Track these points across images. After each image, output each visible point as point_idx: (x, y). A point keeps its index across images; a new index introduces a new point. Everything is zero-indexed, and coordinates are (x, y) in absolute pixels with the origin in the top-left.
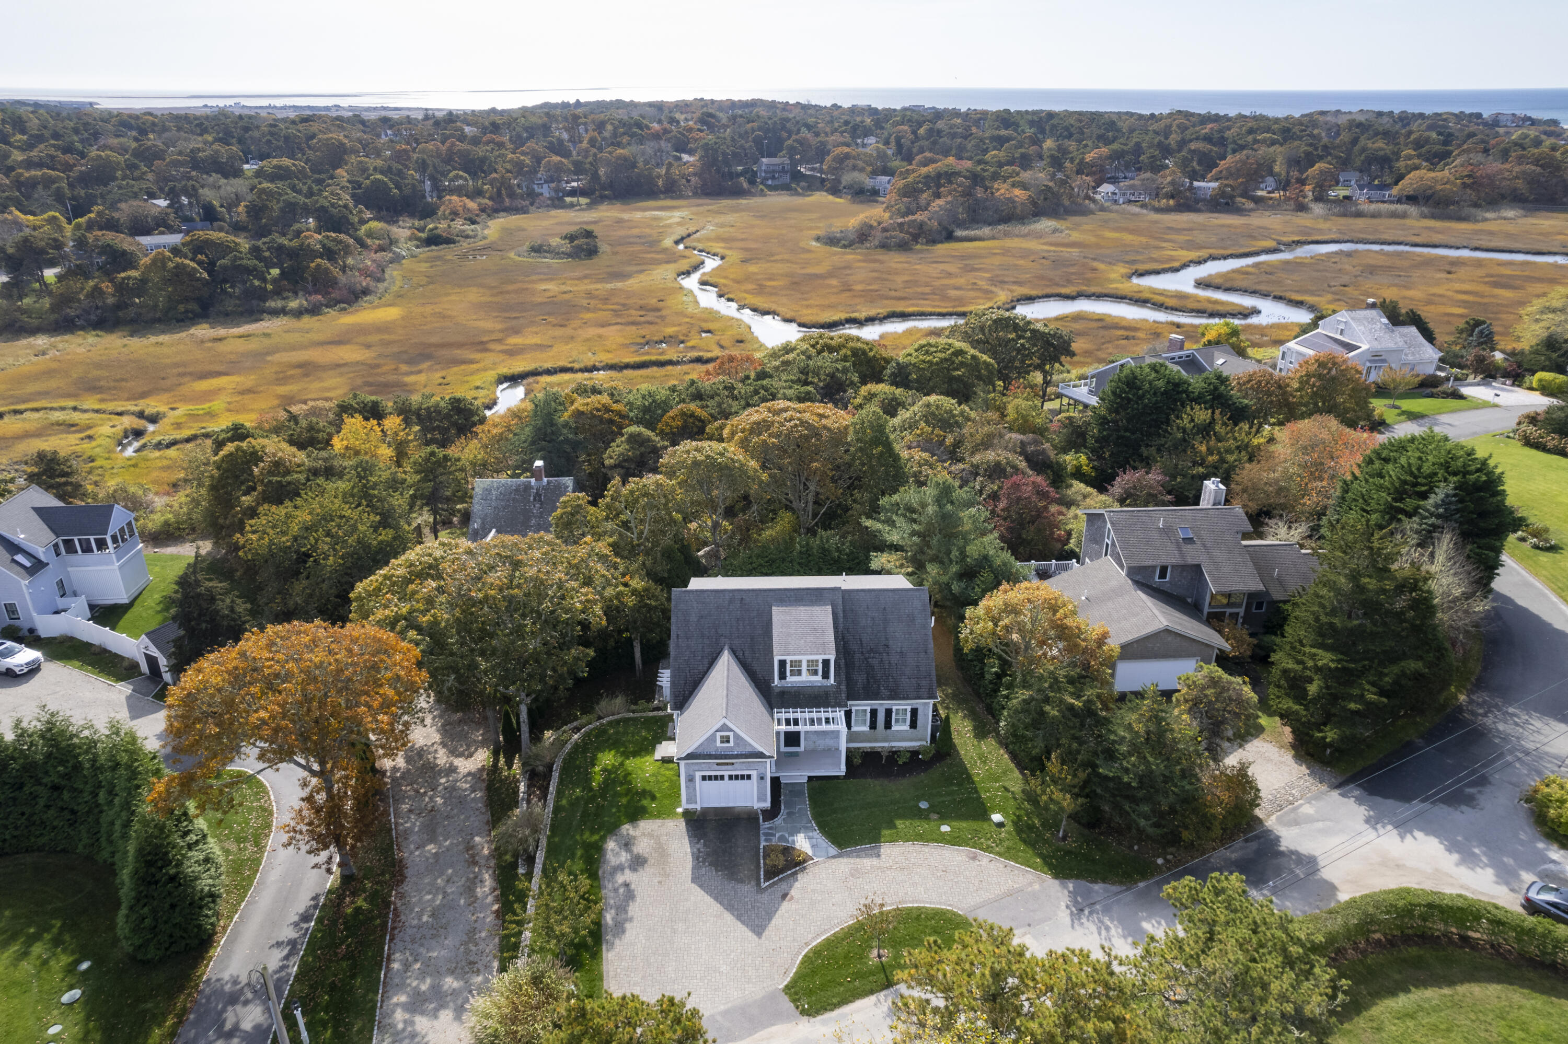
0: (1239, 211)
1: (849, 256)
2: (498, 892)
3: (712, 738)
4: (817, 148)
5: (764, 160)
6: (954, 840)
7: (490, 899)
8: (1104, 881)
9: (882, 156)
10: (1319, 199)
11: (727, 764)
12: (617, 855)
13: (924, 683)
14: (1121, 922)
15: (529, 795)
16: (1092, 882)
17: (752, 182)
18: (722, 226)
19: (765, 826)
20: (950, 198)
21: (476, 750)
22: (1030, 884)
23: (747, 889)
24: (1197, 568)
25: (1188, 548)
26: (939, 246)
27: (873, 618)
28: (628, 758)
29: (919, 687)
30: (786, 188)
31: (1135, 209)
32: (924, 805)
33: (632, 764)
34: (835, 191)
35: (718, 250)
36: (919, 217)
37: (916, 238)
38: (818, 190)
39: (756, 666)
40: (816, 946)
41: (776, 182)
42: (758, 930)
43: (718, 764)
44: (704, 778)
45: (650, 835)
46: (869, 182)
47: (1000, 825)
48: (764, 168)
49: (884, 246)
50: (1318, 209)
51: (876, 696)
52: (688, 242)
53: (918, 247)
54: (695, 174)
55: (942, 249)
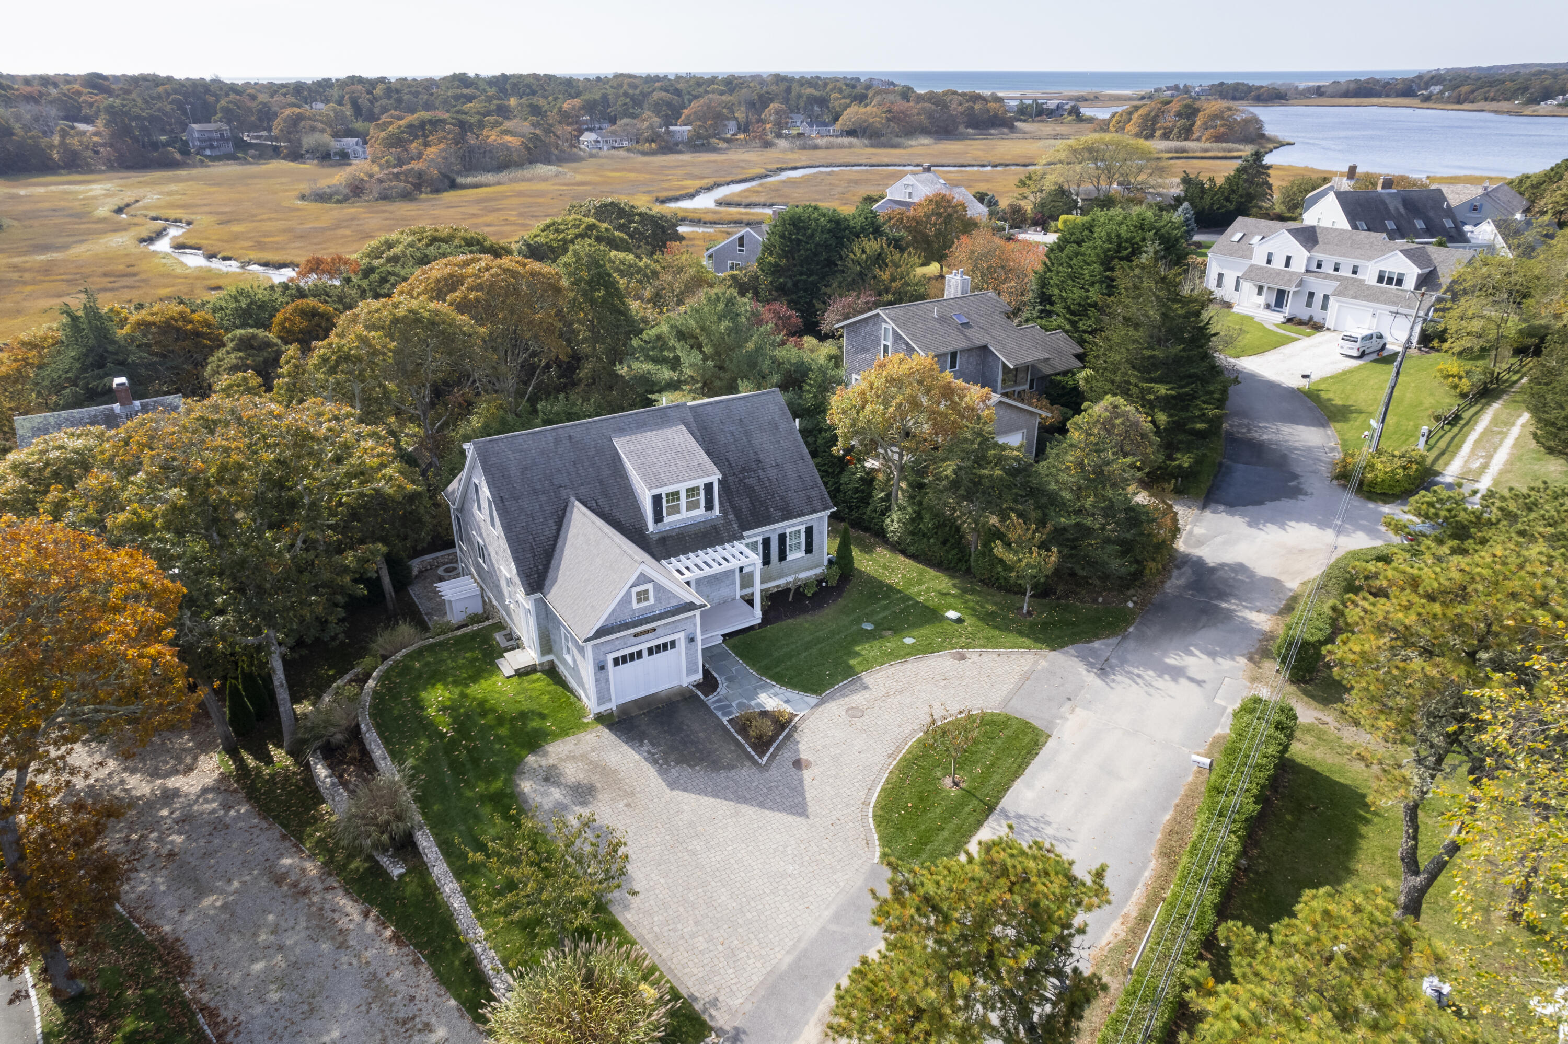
0: (715, 150)
1: (349, 210)
2: (374, 913)
3: (626, 600)
4: (260, 111)
5: (196, 127)
6: (927, 649)
7: (370, 927)
8: (1098, 637)
9: (340, 117)
10: (779, 135)
11: (648, 632)
12: (547, 794)
13: (813, 493)
14: (1147, 666)
15: (341, 776)
16: (1088, 642)
17: (185, 151)
18: (170, 194)
19: (711, 700)
20: (442, 146)
21: (195, 759)
22: (1036, 663)
23: (745, 773)
24: (985, 348)
25: (968, 332)
26: (445, 194)
27: (732, 434)
28: (467, 686)
29: (810, 500)
30: (231, 157)
31: (622, 153)
32: (868, 626)
33: (478, 690)
34: (296, 155)
35: (178, 216)
36: (416, 165)
37: (418, 187)
38: (272, 158)
39: (618, 514)
40: (877, 802)
41: (216, 152)
42: (799, 808)
43: (635, 636)
44: (616, 662)
45: (572, 758)
46: (336, 145)
47: (959, 621)
48: (196, 135)
49: (385, 197)
50: (782, 143)
51: (768, 521)
52: (131, 210)
53: (423, 196)
54: (104, 145)
55: (449, 196)
